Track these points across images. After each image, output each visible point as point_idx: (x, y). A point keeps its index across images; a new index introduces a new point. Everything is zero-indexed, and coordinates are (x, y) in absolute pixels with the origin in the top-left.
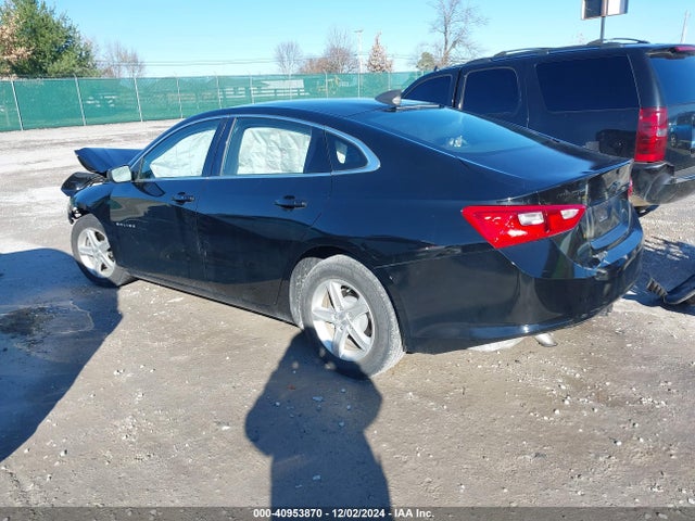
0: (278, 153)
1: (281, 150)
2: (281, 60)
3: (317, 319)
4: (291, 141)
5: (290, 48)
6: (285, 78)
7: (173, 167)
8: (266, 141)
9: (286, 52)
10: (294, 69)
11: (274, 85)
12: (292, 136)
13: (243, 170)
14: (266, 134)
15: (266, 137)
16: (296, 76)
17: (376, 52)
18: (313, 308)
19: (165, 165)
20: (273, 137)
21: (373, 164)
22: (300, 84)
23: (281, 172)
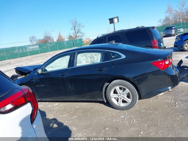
0: (89, 59)
1: (90, 58)
2: (31, 41)
3: (112, 97)
4: (94, 55)
5: (33, 37)
6: (33, 45)
7: (54, 67)
8: (85, 56)
9: (32, 39)
10: (35, 43)
11: (30, 48)
12: (94, 54)
13: (78, 65)
14: (85, 54)
15: (85, 55)
16: (36, 45)
17: (60, 36)
18: (111, 95)
19: (51, 67)
20: (88, 55)
21: (123, 56)
22: (38, 46)
23: (90, 63)
